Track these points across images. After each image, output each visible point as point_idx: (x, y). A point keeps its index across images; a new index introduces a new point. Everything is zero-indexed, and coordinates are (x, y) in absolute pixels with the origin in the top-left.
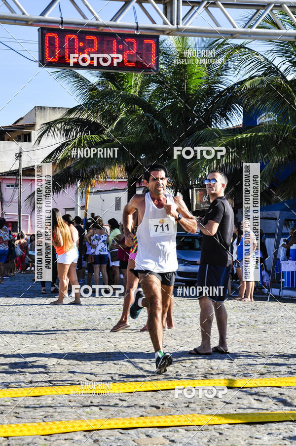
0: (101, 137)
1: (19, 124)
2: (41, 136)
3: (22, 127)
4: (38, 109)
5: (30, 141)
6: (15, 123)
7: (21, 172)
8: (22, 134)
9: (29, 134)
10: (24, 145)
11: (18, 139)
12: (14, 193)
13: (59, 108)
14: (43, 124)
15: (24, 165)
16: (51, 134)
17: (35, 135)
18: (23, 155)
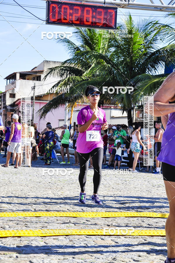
0: (81, 78)
1: (34, 70)
2: (46, 76)
3: (36, 72)
4: (46, 62)
5: (40, 80)
6: (32, 70)
7: (34, 98)
8: (36, 76)
9: (40, 76)
10: (37, 83)
11: (34, 79)
13: (58, 62)
14: (48, 69)
15: (36, 94)
16: (52, 74)
17: (43, 76)
18: (36, 88)
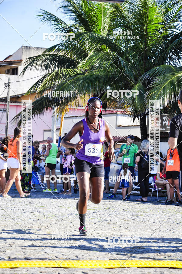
0: (75, 71)
1: (8, 60)
2: (24, 70)
3: (11, 63)
4: (24, 48)
5: (17, 74)
6: (5, 59)
7: (9, 99)
8: (11, 68)
9: (17, 69)
10: (12, 77)
11: (8, 72)
12: (2, 115)
13: (41, 48)
14: (29, 58)
15: (12, 94)
16: (33, 68)
17: (20, 69)
18: (11, 85)
